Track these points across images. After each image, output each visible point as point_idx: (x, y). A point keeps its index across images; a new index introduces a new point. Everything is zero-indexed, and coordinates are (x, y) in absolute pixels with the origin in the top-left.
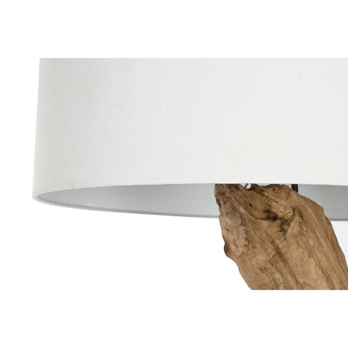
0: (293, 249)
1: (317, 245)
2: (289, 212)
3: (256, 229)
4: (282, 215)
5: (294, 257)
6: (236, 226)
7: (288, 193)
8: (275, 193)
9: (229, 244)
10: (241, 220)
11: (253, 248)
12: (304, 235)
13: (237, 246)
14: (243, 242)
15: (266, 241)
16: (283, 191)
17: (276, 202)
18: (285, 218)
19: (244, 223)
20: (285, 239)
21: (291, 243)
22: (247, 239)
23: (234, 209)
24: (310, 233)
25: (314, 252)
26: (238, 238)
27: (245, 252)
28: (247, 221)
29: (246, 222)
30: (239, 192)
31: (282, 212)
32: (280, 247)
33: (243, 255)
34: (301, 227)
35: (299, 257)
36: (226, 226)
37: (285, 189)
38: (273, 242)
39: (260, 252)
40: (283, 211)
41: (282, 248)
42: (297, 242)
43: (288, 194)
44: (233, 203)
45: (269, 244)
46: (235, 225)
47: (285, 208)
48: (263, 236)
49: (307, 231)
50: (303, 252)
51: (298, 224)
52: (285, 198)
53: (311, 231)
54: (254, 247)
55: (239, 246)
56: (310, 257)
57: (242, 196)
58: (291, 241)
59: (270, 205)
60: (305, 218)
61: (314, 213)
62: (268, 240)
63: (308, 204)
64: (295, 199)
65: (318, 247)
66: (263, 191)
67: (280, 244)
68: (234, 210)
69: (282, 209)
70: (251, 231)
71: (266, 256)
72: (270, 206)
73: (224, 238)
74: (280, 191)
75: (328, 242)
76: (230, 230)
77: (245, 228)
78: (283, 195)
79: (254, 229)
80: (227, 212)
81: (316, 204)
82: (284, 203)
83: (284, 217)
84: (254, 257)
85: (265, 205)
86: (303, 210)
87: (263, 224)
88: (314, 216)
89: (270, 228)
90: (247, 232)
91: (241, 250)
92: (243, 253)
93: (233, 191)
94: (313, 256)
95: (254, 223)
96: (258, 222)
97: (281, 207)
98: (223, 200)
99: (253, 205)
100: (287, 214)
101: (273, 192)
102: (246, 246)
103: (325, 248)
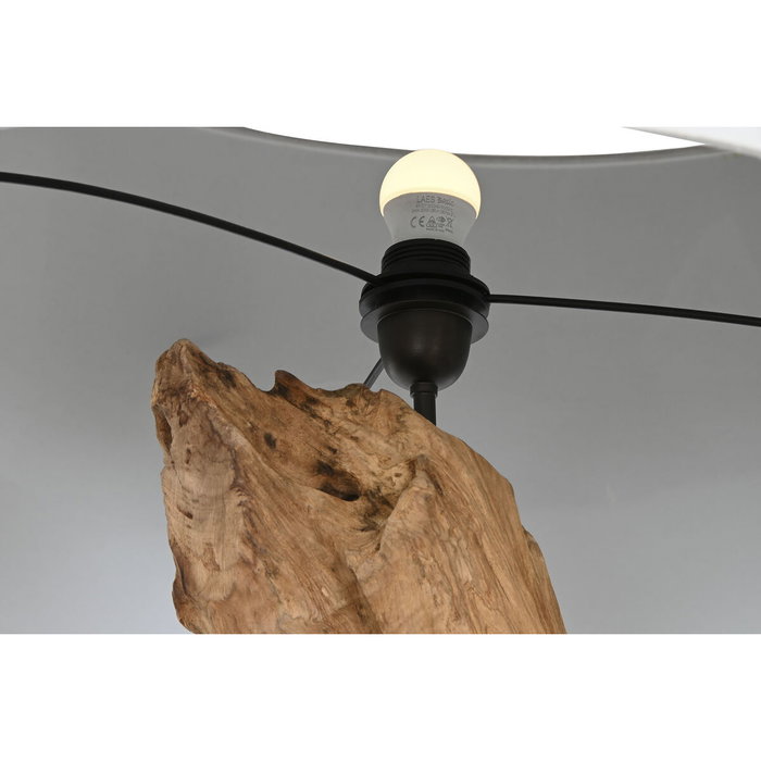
0: (401, 583)
1: (483, 585)
2: (397, 475)
3: (282, 510)
4: (372, 484)
5: (407, 612)
6: (216, 498)
7: (398, 417)
8: (356, 413)
9: (189, 564)
10: (232, 472)
11: (268, 574)
12: (443, 543)
13: (218, 568)
14: (238, 548)
15: (316, 562)
16: (382, 409)
17: (356, 439)
18: (384, 492)
19: (241, 481)
20: (378, 549)
21: (396, 563)
22: (249, 540)
23: (213, 438)
24: (463, 543)
25: (474, 607)
26: (220, 539)
27: (242, 586)
28: (254, 480)
29: (248, 481)
30: (234, 392)
31: (373, 474)
32: (360, 575)
33: (235, 598)
34: (431, 514)
35: (422, 613)
36: (181, 502)
37: (389, 403)
38: (338, 566)
39: (291, 593)
40: (377, 470)
41: (367, 581)
42: (417, 561)
43: (399, 422)
44: (211, 418)
45: (325, 571)
46: (213, 493)
47: (385, 461)
48: (304, 541)
49: (450, 532)
50: (435, 597)
51: (422, 502)
52: (384, 432)
53: (466, 536)
54: (273, 572)
55: (223, 565)
56: (457, 617)
57: (243, 407)
58: (399, 554)
59: (336, 447)
60: (449, 493)
61: (481, 487)
62: (322, 557)
63: (461, 459)
64: (418, 437)
65: (488, 593)
66: (314, 401)
67: (362, 565)
68: (211, 440)
69: (373, 464)
70: (266, 512)
71: (314, 608)
72: (334, 451)
73: (174, 545)
74: (370, 408)
75: (524, 587)
76: (194, 512)
77: (244, 498)
78: (381, 419)
79: (275, 508)
80: (189, 451)
81: (490, 467)
82: (382, 445)
83: (379, 490)
84: (274, 607)
85: (316, 445)
86: (444, 472)
87: (305, 499)
88: (479, 497)
89: (328, 514)
90: (250, 514)
91: (226, 578)
92: (234, 588)
93: (215, 387)
94: (467, 614)
95: (278, 490)
96: (292, 490)
97: (370, 458)
98: (179, 414)
99: (278, 443)
100: (390, 479)
101: (348, 410)
102: (244, 562)
103: (513, 602)
